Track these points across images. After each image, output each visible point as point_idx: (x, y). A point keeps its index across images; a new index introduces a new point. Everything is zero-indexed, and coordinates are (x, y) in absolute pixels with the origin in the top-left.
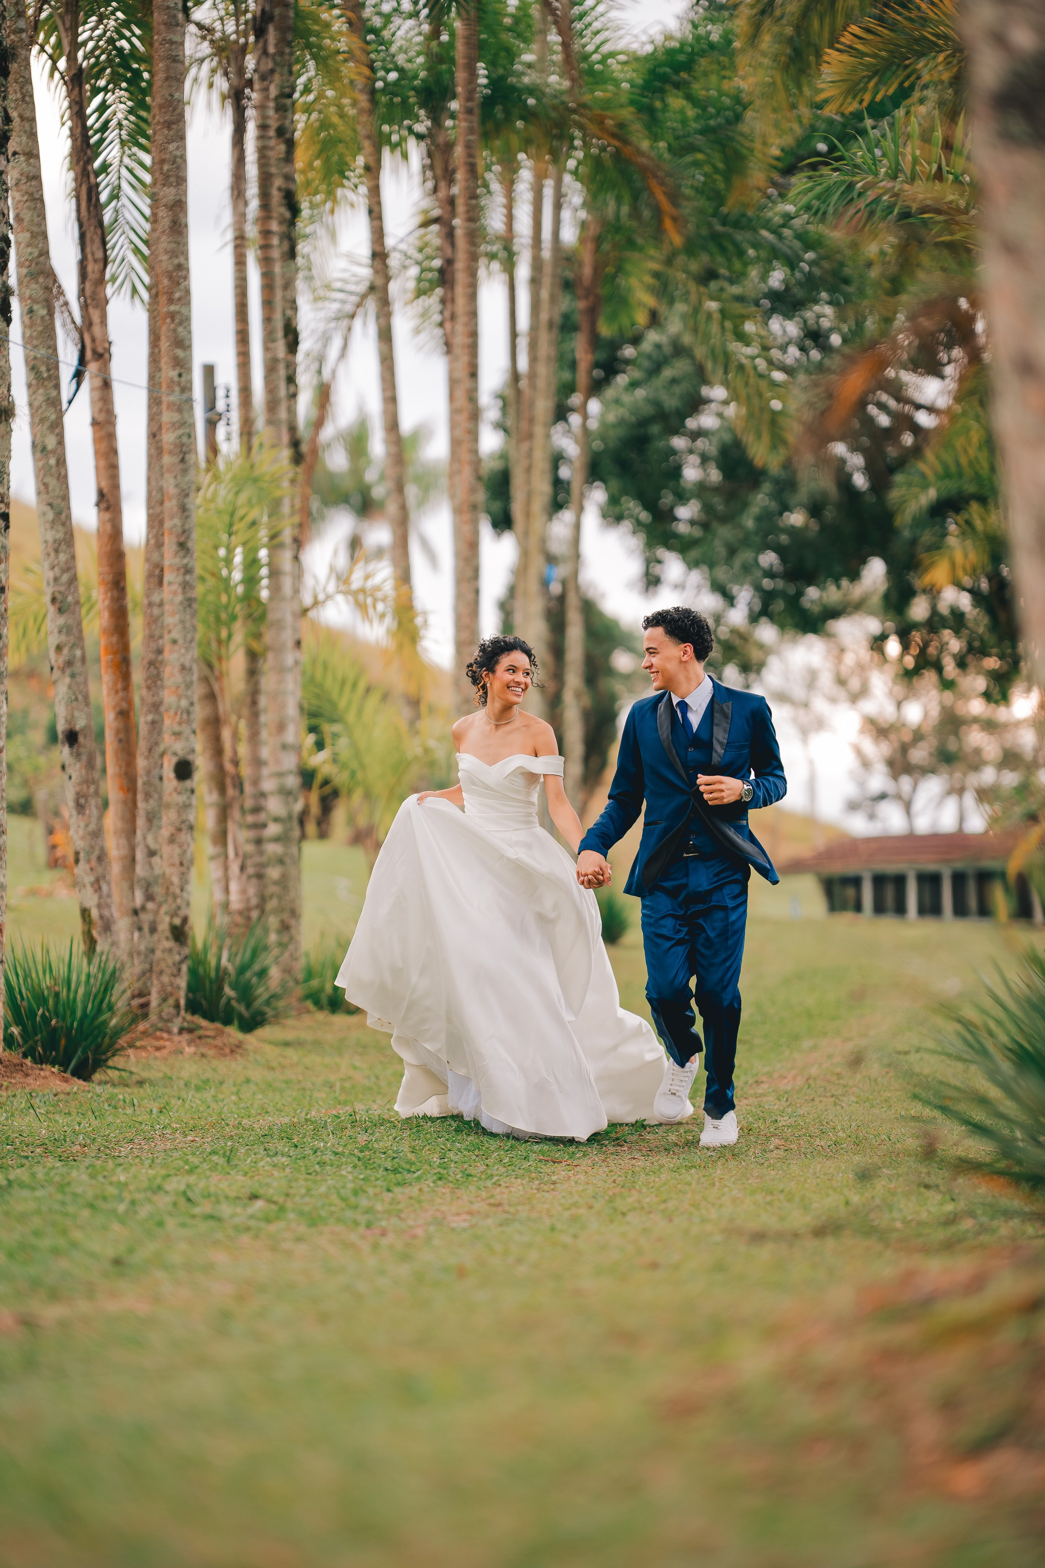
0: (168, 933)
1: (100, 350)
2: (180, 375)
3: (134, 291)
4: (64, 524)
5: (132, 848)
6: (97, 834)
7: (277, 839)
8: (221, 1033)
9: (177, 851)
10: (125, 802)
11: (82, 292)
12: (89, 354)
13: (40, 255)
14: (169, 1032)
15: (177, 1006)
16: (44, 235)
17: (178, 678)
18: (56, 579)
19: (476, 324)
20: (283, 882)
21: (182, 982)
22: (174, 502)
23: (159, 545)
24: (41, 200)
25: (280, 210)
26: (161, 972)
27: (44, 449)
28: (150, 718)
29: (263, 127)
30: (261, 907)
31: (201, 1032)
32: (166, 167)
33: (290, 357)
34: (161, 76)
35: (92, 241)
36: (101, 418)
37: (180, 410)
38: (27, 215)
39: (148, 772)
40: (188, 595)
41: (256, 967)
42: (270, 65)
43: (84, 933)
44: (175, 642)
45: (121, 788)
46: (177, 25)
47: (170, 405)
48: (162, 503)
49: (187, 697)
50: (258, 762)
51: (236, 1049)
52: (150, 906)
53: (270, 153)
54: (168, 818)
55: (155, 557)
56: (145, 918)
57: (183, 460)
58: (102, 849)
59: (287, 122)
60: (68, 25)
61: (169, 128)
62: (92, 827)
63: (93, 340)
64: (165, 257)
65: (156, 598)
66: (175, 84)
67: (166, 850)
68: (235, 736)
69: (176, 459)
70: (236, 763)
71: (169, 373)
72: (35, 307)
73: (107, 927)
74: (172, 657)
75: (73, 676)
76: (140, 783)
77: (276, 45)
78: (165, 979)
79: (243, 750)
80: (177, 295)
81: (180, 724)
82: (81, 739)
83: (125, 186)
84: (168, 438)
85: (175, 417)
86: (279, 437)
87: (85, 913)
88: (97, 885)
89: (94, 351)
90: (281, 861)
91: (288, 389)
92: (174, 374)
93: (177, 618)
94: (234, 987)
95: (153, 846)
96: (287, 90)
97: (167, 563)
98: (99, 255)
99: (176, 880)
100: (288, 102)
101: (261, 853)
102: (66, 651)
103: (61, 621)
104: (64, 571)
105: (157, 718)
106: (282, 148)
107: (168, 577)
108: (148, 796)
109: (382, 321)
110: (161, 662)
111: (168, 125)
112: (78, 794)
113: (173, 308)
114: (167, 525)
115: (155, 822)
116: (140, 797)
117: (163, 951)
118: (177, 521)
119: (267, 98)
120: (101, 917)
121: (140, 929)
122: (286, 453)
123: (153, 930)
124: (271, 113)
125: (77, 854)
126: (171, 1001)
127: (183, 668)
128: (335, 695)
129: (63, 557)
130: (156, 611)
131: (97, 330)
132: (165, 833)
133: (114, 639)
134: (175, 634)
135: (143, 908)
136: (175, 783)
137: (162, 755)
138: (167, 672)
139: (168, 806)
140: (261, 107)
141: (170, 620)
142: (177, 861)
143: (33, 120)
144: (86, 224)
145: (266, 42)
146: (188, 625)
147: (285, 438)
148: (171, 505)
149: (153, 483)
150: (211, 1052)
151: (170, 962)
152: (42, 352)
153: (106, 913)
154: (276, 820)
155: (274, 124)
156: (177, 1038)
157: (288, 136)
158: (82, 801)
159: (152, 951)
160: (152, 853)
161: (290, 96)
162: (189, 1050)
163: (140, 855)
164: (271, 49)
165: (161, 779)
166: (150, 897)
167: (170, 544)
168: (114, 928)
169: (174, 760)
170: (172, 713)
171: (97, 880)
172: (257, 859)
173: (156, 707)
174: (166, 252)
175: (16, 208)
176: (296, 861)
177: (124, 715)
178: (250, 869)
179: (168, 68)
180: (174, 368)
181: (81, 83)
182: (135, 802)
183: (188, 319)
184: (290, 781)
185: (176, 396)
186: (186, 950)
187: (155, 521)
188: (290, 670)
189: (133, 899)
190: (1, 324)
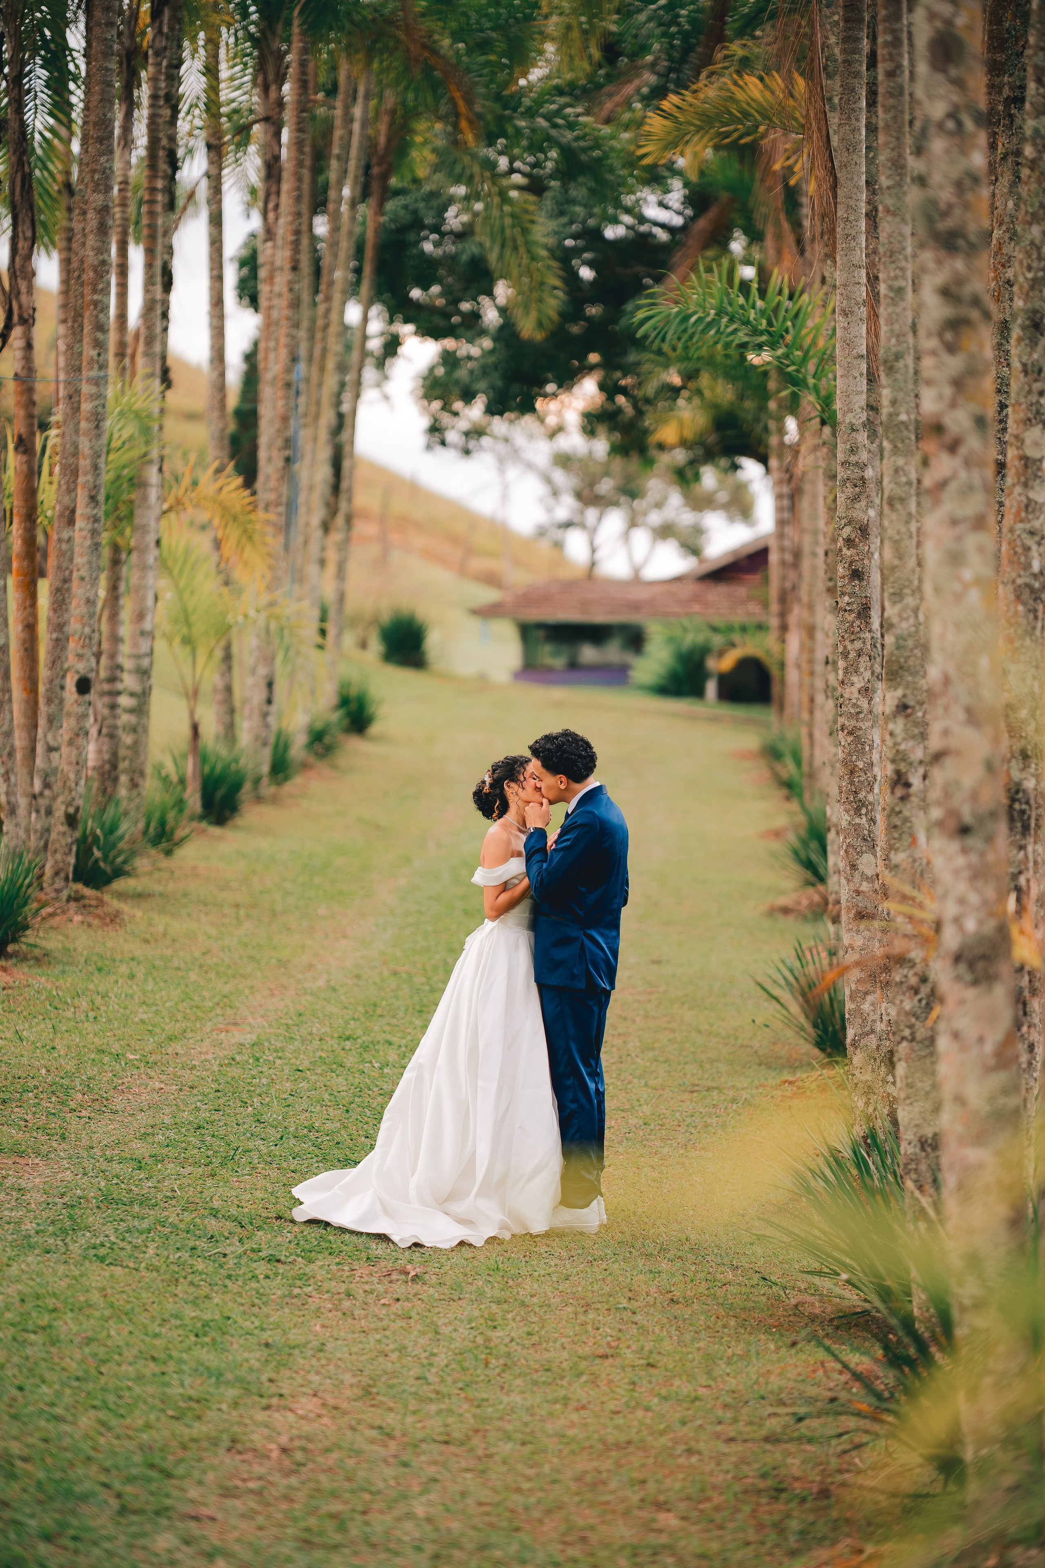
0: (63, 819)
1: (26, 316)
2: (99, 354)
5: (33, 741)
6: (8, 733)
7: (131, 711)
8: (99, 900)
9: (75, 752)
10: (27, 701)
11: (12, 264)
12: (16, 318)
14: (60, 901)
15: (67, 879)
17: (83, 609)
20: (136, 747)
21: (72, 860)
22: (88, 461)
23: (72, 492)
26: (56, 851)
28: (54, 636)
29: (154, 96)
30: (114, 764)
31: (86, 902)
32: (96, 177)
33: (165, 296)
34: (96, 97)
35: (23, 221)
36: (22, 373)
37: (97, 384)
39: (51, 681)
40: (97, 541)
41: (120, 831)
42: (164, 43)
44: (82, 579)
45: (25, 689)
46: (113, 54)
47: (89, 380)
48: (74, 455)
49: (90, 626)
51: (116, 918)
52: (47, 792)
53: (159, 120)
54: (68, 725)
55: (66, 500)
56: (43, 802)
57: (97, 427)
58: (12, 746)
59: (175, 88)
60: (12, 32)
61: (101, 143)
62: (5, 727)
63: (20, 307)
64: (91, 253)
65: (65, 535)
66: (108, 105)
67: (65, 750)
69: (92, 425)
71: (89, 351)
73: (13, 811)
74: (79, 591)
76: (42, 689)
77: (169, 24)
78: (59, 856)
80: (100, 286)
81: (83, 647)
83: (37, 147)
84: (86, 406)
85: (93, 390)
86: (154, 369)
89: (21, 317)
90: (134, 730)
91: (162, 324)
92: (94, 353)
93: (84, 558)
94: (100, 849)
95: (52, 743)
96: (176, 65)
97: (78, 511)
98: (29, 234)
99: (72, 776)
100: (176, 74)
101: (115, 717)
105: (62, 636)
106: (169, 113)
107: (79, 523)
108: (49, 701)
110: (68, 590)
111: (101, 140)
113: (96, 297)
114: (81, 480)
115: (55, 723)
116: (42, 701)
117: (59, 833)
118: (89, 478)
119: (160, 71)
120: (9, 802)
121: (38, 811)
122: (157, 384)
123: (49, 812)
124: (162, 84)
126: (62, 875)
127: (88, 600)
131: (24, 298)
132: (66, 737)
133: (25, 563)
134: (83, 572)
135: (41, 794)
136: (76, 696)
137: (65, 670)
138: (73, 601)
139: (69, 715)
140: (154, 80)
141: (78, 560)
142: (74, 760)
144: (19, 206)
146: (94, 565)
148: (85, 463)
149: (68, 437)
150: (96, 922)
151: (63, 843)
153: (13, 799)
155: (162, 92)
156: (66, 907)
157: (174, 102)
159: (48, 830)
160: (51, 749)
162: (78, 918)
163: (40, 749)
164: (165, 29)
165: (62, 688)
166: (47, 785)
167: (82, 497)
168: (18, 812)
169: (76, 677)
170: (76, 636)
171: (7, 773)
172: (110, 721)
173: (61, 628)
174: (93, 249)
176: (146, 730)
177: (31, 628)
178: (104, 731)
179: (103, 92)
180: (94, 347)
181: (21, 85)
182: (36, 703)
183: (108, 307)
184: (145, 662)
185: (94, 373)
186: (78, 834)
187: (72, 472)
188: (151, 568)
189: (32, 784)
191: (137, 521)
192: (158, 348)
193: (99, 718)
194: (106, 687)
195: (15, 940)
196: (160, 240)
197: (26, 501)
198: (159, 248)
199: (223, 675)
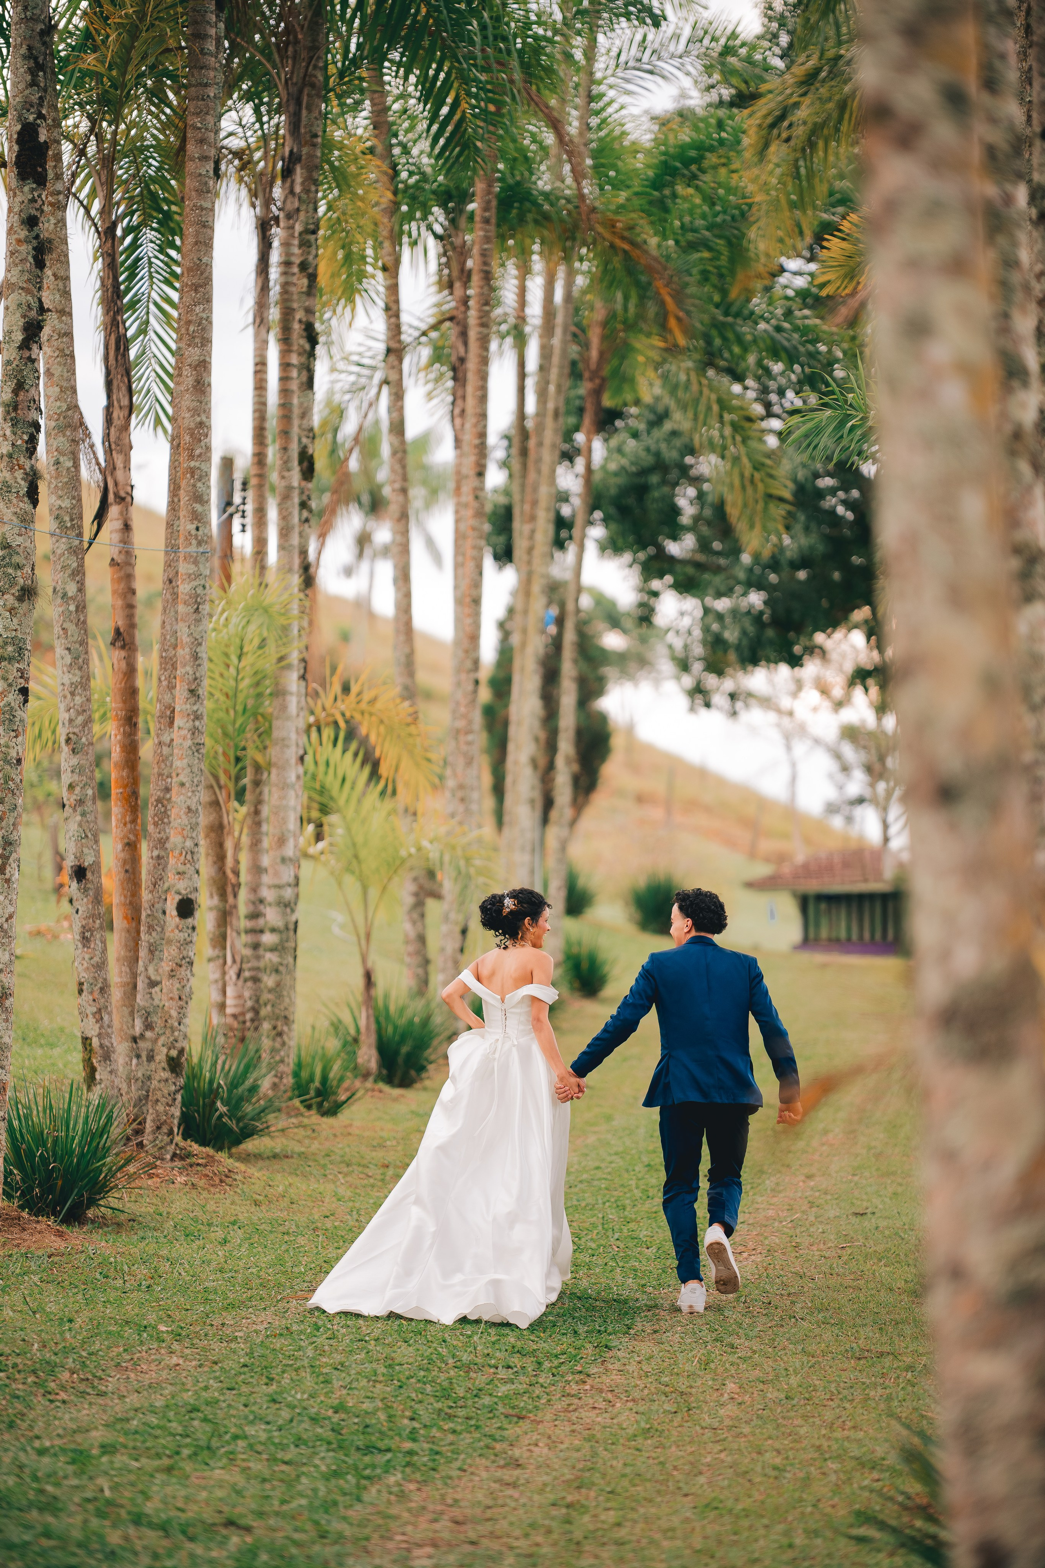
0: (164, 1064)
1: (122, 494)
2: (197, 529)
3: (158, 422)
4: (80, 668)
5: (134, 975)
6: (101, 966)
7: (273, 949)
8: (211, 1159)
9: (177, 985)
10: (129, 930)
11: (107, 437)
12: (111, 497)
13: (69, 409)
14: (163, 1159)
15: (171, 1134)
16: (74, 390)
17: (184, 819)
18: (71, 721)
19: (485, 426)
20: (278, 990)
21: (177, 1111)
22: (187, 650)
23: (171, 687)
24: (72, 357)
25: (299, 340)
26: (157, 1101)
27: (65, 595)
28: (155, 853)
29: (287, 264)
30: (256, 1011)
31: (194, 1160)
32: (191, 327)
33: (304, 483)
34: (190, 240)
35: (119, 389)
36: (119, 559)
37: (196, 563)
38: (57, 371)
39: (152, 906)
40: (197, 741)
41: (248, 1083)
42: (296, 204)
43: (84, 1061)
44: (182, 785)
45: (126, 918)
46: (208, 192)
47: (187, 557)
48: (175, 647)
49: (192, 838)
50: (257, 870)
51: (226, 1178)
52: (148, 1034)
53: (293, 289)
54: (170, 953)
55: (167, 698)
56: (144, 1046)
57: (197, 610)
58: (105, 979)
59: (311, 258)
60: (104, 179)
61: (196, 291)
62: (96, 959)
63: (116, 484)
64: (188, 416)
65: (166, 738)
66: (203, 248)
67: (166, 984)
68: (237, 847)
69: (190, 609)
70: (237, 873)
71: (186, 526)
72: (61, 459)
73: (107, 1056)
74: (179, 799)
75: (83, 814)
76: (144, 915)
77: (303, 184)
78: (160, 1108)
79: (244, 859)
80: (197, 452)
81: (184, 863)
82: (89, 875)
83: (152, 320)
84: (184, 588)
85: (192, 568)
86: (291, 563)
87: (86, 1040)
88: (99, 1015)
89: (116, 495)
90: (276, 970)
91: (300, 514)
92: (191, 527)
93: (185, 761)
94: (226, 1103)
95: (154, 977)
96: (312, 227)
97: (177, 709)
98: (125, 402)
99: (174, 1013)
100: (312, 237)
101: (258, 958)
102: (78, 790)
103: (74, 761)
104: (79, 713)
105: (163, 853)
106: (305, 282)
107: (178, 722)
108: (151, 928)
109: (395, 415)
110: (169, 800)
111: (196, 288)
112: (83, 927)
113: (192, 464)
114: (180, 670)
115: (157, 955)
116: (143, 928)
117: (160, 1080)
118: (188, 669)
119: (293, 236)
120: (102, 1046)
121: (138, 1056)
122: (296, 580)
123: (151, 1058)
124: (296, 250)
125: (81, 984)
126: (165, 1129)
127: (189, 809)
128: (335, 792)
129: (78, 700)
130: (166, 750)
131: (119, 474)
132: (166, 967)
133: (125, 773)
134: (183, 778)
135: (142, 1036)
136: (177, 919)
137: (167, 891)
138: (173, 813)
139: (169, 942)
140: (286, 244)
141: (178, 763)
142: (176, 995)
143: (67, 278)
144: (113, 372)
145: (293, 182)
146: (195, 770)
147: (297, 562)
148: (183, 653)
149: (168, 627)
150: (202, 1183)
151: (165, 1091)
152: (66, 503)
153: (106, 1042)
154: (273, 930)
155: (297, 260)
156: (170, 1165)
157: (310, 271)
158: (88, 934)
159: (149, 1078)
161: (314, 232)
162: (181, 1179)
163: (140, 985)
164: (298, 189)
165: (164, 913)
166: (149, 1026)
167: (181, 691)
168: (114, 1057)
169: (178, 898)
170: (177, 852)
171: (99, 1011)
172: (254, 963)
173: (162, 843)
174: (189, 410)
175: (46, 363)
176: (291, 971)
177: (131, 847)
178: (247, 974)
179: (197, 233)
180: (192, 521)
181: (114, 235)
182: (138, 932)
183: (207, 475)
184: (288, 893)
185: (193, 549)
186: (181, 1081)
187: (168, 663)
188: (292, 786)
189: (133, 1026)
190: (27, 506)
191: (276, 734)
192: (295, 540)
193: (238, 959)
194: (249, 924)
195: (92, 1202)
196: (296, 422)
197: (124, 702)
198: (295, 430)
199: (414, 923)
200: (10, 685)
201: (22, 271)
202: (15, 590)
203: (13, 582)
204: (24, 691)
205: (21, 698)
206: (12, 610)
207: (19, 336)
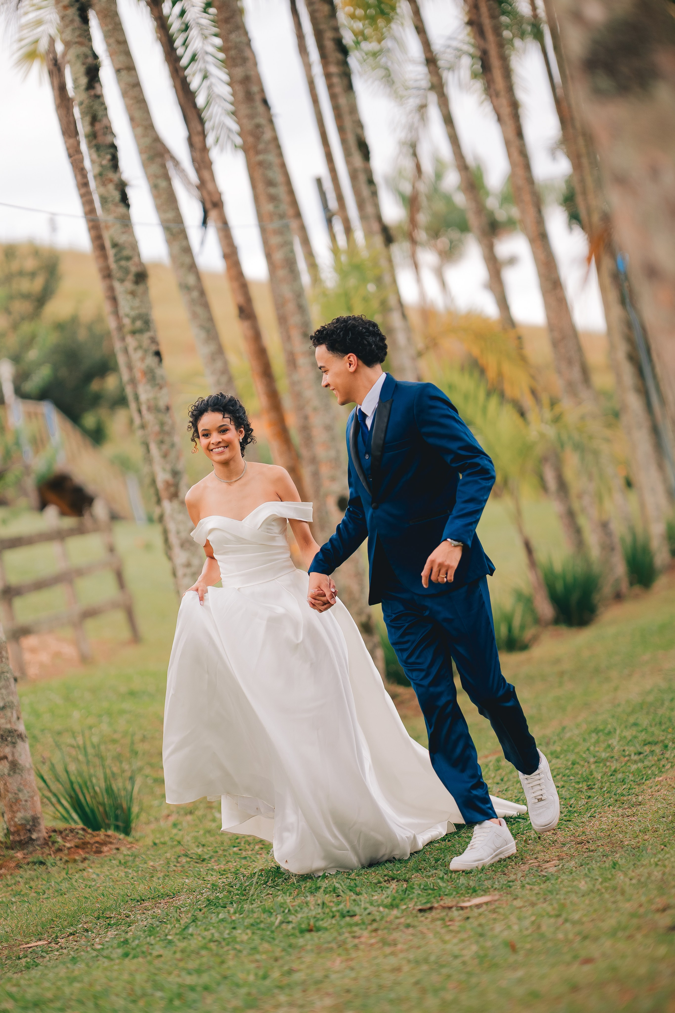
1: (215, 200)
11: (194, 160)
12: (209, 205)
13: (153, 141)
22: (293, 304)
25: (334, 55)
33: (366, 164)
36: (227, 251)
48: (284, 305)
55: (288, 346)
57: (291, 271)
63: (209, 194)
69: (286, 271)
71: (269, 207)
84: (280, 255)
85: (279, 240)
89: (212, 203)
97: (297, 352)
110: (310, 424)
114: (291, 322)
118: (298, 315)
122: (378, 240)
127: (325, 426)
131: (210, 186)
147: (376, 227)
148: (291, 307)
167: (296, 335)
173: (313, 459)
180: (270, 203)
185: (275, 223)
190: (121, 209)
192: (371, 211)
200: (146, 351)
201: (74, 30)
202: (131, 277)
203: (126, 271)
204: (158, 354)
205: (156, 359)
206: (133, 294)
207: (84, 81)
